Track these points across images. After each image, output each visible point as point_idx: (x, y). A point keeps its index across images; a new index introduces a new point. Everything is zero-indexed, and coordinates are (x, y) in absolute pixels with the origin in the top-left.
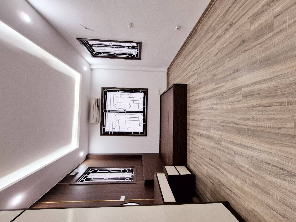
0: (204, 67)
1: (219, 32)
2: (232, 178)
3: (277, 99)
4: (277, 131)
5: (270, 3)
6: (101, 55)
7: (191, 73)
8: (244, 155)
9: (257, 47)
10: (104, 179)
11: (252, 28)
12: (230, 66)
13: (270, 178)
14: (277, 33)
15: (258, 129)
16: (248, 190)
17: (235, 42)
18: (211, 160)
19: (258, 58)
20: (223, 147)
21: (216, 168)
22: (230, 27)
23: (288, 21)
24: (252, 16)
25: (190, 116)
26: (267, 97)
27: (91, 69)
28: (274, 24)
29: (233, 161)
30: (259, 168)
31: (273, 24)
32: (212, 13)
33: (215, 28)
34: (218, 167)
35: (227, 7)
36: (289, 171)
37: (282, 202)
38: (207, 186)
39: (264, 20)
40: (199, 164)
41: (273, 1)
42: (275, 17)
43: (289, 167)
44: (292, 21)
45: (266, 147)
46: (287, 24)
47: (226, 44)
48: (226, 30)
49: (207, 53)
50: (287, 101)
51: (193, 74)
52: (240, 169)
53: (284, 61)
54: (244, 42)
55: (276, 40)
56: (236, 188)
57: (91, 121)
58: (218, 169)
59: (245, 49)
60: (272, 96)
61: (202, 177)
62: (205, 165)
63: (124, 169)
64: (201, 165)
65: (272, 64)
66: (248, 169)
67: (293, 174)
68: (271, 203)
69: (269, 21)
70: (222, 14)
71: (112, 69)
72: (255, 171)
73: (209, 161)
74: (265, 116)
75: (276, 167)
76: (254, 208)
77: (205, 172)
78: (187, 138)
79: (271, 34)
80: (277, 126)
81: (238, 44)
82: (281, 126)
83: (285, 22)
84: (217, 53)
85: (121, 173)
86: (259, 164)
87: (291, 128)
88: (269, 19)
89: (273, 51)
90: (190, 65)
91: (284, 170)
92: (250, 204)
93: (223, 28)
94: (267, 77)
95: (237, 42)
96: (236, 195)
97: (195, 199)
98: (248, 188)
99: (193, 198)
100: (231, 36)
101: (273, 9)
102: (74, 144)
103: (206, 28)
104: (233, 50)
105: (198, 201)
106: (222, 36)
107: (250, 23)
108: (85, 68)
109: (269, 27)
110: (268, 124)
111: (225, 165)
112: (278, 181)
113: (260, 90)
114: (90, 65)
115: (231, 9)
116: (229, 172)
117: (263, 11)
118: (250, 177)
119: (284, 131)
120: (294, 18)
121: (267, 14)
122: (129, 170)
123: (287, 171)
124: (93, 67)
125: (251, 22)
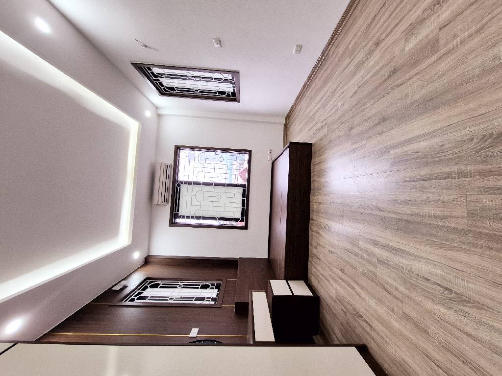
0: (337, 115)
1: (360, 56)
2: (372, 303)
3: (442, 168)
4: (441, 223)
5: (434, 5)
6: (174, 92)
7: (319, 125)
8: (391, 263)
9: (414, 79)
10: (168, 299)
11: (407, 49)
12: (374, 111)
13: (429, 305)
14: (443, 55)
15: (413, 218)
16: (396, 324)
17: (383, 72)
18: (343, 272)
19: (416, 97)
20: (361, 249)
21: (349, 285)
22: (376, 47)
23: (459, 34)
24: (408, 27)
25: (315, 197)
26: (427, 164)
27: (159, 116)
28: (440, 40)
29: (375, 274)
30: (413, 287)
31: (438, 41)
32: (352, 24)
33: (354, 50)
34: (353, 284)
35: (372, 15)
36: (458, 294)
37: (447, 348)
38: (336, 316)
39: (425, 34)
40: (326, 279)
41: (439, 2)
42: (440, 29)
43: (458, 286)
44: (466, 34)
45: (423, 250)
46: (459, 39)
47: (369, 76)
48: (371, 53)
49: (342, 91)
50: (456, 171)
51: (322, 127)
52: (384, 287)
53: (453, 103)
54: (395, 71)
55: (442, 66)
56: (378, 320)
57: (155, 201)
58: (353, 288)
59: (395, 84)
60: (434, 163)
61: (328, 300)
62: (335, 280)
63: (205, 283)
64: (328, 281)
65: (436, 108)
66: (396, 289)
67: (464, 298)
68: (430, 349)
69: (431, 36)
70: (365, 26)
71: (197, 117)
72: (407, 292)
73: (340, 273)
74: (424, 197)
75: (439, 285)
76: (404, 357)
77: (334, 292)
78: (310, 234)
79: (434, 58)
80: (441, 214)
81: (387, 74)
82: (446, 213)
83: (455, 36)
84: (356, 92)
85: (200, 290)
86: (412, 280)
87: (462, 217)
88: (432, 32)
89: (437, 85)
90: (317, 111)
91: (451, 291)
92: (399, 350)
93: (366, 49)
94: (428, 129)
95: (385, 72)
96: (378, 334)
97: (317, 338)
98: (397, 321)
99: (314, 337)
100: (377, 63)
101: (439, 16)
102: (123, 238)
103: (341, 50)
104: (379, 86)
105: (322, 343)
106: (363, 63)
107: (405, 40)
108: (148, 114)
109: (433, 45)
110: (428, 210)
111: (364, 282)
112: (441, 310)
113: (418, 152)
114: (157, 108)
115: (377, 18)
116: (369, 293)
117: (424, 19)
118: (399, 303)
119: (452, 224)
120: (469, 29)
121: (429, 23)
122: (213, 285)
123: (456, 293)
124: (161, 112)
125: (407, 38)
